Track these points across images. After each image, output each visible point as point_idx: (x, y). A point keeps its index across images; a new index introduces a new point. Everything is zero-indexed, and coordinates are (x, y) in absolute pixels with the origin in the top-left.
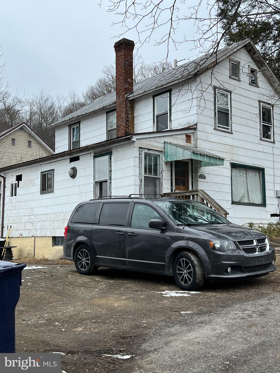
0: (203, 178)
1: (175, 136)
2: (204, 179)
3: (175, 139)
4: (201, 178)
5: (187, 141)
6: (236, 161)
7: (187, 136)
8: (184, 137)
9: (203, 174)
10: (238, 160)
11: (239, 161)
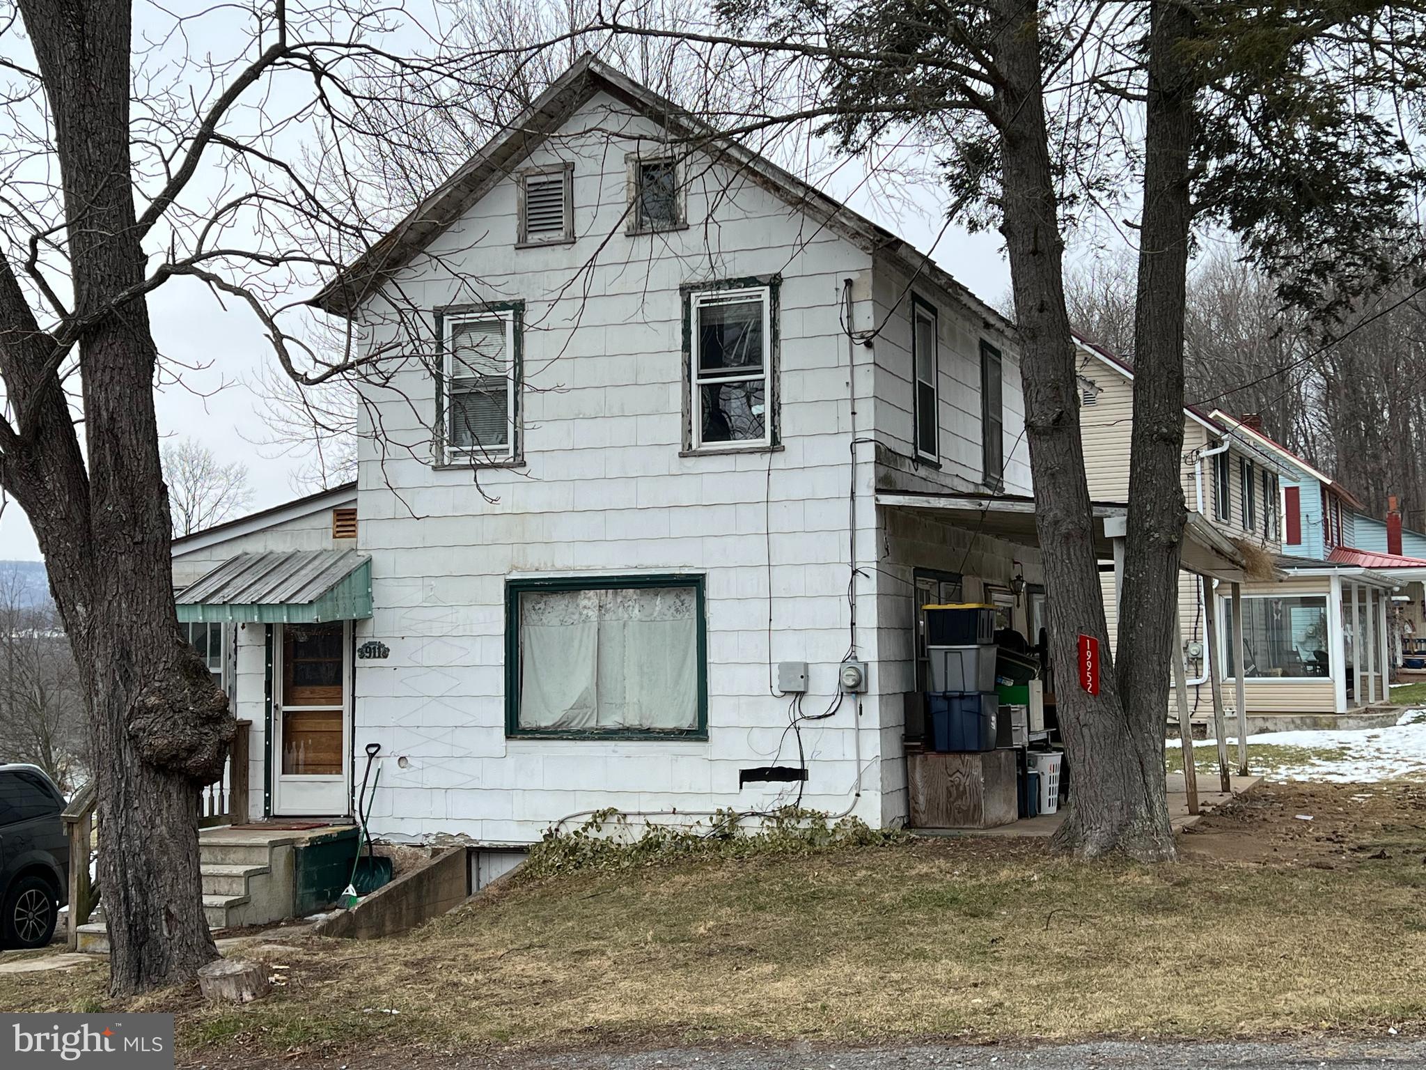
0: (375, 657)
1: (289, 527)
2: (379, 657)
3: (289, 537)
4: (369, 657)
5: (338, 532)
6: (537, 570)
7: (338, 515)
8: (329, 518)
9: (375, 640)
10: (549, 565)
11: (553, 565)
